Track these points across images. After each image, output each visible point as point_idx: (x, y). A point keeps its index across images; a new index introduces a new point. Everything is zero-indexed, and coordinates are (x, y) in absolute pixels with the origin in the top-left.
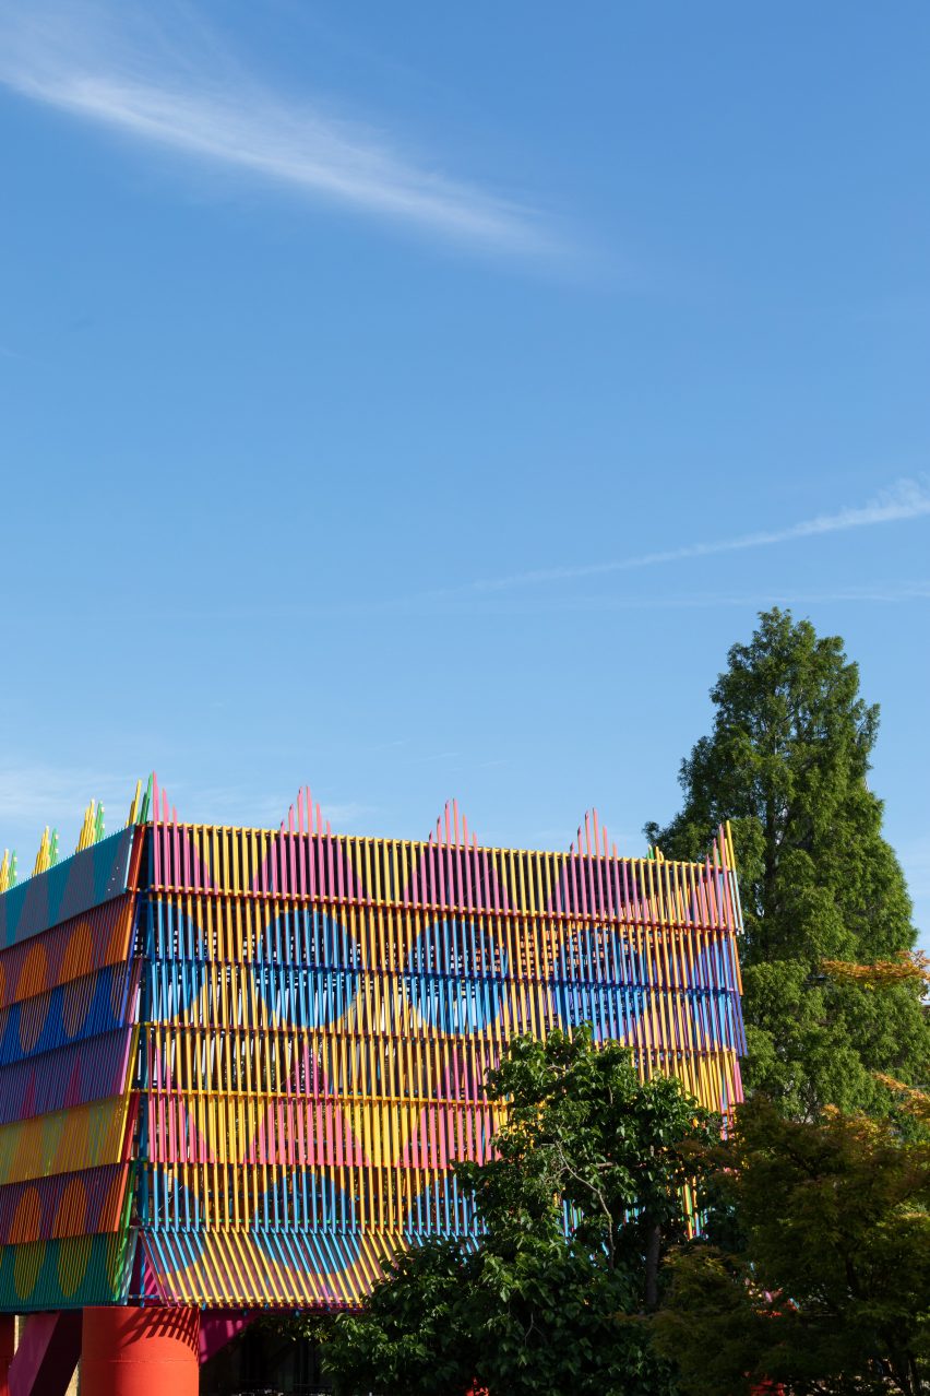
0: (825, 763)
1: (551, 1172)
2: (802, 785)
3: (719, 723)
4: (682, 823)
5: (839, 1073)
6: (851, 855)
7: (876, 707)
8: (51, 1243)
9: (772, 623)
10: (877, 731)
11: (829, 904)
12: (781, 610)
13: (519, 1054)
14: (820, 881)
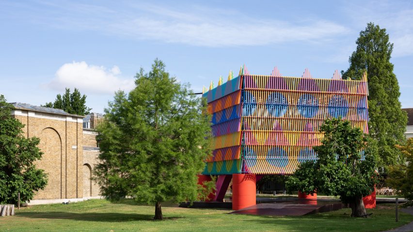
0: (382, 57)
1: (334, 147)
2: (376, 62)
3: (358, 48)
4: (349, 70)
5: (383, 124)
6: (387, 77)
7: (393, 44)
8: (224, 161)
9: (370, 26)
10: (393, 49)
11: (382, 88)
12: (372, 23)
13: (327, 123)
14: (380, 83)
